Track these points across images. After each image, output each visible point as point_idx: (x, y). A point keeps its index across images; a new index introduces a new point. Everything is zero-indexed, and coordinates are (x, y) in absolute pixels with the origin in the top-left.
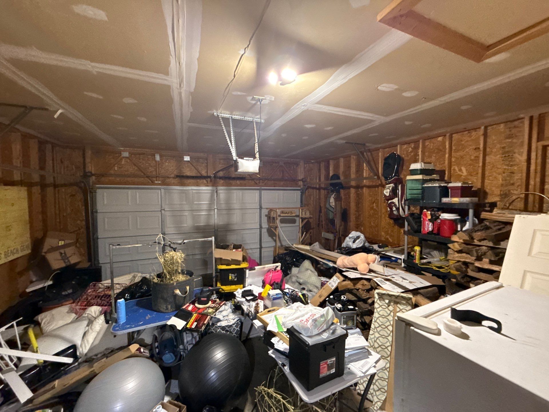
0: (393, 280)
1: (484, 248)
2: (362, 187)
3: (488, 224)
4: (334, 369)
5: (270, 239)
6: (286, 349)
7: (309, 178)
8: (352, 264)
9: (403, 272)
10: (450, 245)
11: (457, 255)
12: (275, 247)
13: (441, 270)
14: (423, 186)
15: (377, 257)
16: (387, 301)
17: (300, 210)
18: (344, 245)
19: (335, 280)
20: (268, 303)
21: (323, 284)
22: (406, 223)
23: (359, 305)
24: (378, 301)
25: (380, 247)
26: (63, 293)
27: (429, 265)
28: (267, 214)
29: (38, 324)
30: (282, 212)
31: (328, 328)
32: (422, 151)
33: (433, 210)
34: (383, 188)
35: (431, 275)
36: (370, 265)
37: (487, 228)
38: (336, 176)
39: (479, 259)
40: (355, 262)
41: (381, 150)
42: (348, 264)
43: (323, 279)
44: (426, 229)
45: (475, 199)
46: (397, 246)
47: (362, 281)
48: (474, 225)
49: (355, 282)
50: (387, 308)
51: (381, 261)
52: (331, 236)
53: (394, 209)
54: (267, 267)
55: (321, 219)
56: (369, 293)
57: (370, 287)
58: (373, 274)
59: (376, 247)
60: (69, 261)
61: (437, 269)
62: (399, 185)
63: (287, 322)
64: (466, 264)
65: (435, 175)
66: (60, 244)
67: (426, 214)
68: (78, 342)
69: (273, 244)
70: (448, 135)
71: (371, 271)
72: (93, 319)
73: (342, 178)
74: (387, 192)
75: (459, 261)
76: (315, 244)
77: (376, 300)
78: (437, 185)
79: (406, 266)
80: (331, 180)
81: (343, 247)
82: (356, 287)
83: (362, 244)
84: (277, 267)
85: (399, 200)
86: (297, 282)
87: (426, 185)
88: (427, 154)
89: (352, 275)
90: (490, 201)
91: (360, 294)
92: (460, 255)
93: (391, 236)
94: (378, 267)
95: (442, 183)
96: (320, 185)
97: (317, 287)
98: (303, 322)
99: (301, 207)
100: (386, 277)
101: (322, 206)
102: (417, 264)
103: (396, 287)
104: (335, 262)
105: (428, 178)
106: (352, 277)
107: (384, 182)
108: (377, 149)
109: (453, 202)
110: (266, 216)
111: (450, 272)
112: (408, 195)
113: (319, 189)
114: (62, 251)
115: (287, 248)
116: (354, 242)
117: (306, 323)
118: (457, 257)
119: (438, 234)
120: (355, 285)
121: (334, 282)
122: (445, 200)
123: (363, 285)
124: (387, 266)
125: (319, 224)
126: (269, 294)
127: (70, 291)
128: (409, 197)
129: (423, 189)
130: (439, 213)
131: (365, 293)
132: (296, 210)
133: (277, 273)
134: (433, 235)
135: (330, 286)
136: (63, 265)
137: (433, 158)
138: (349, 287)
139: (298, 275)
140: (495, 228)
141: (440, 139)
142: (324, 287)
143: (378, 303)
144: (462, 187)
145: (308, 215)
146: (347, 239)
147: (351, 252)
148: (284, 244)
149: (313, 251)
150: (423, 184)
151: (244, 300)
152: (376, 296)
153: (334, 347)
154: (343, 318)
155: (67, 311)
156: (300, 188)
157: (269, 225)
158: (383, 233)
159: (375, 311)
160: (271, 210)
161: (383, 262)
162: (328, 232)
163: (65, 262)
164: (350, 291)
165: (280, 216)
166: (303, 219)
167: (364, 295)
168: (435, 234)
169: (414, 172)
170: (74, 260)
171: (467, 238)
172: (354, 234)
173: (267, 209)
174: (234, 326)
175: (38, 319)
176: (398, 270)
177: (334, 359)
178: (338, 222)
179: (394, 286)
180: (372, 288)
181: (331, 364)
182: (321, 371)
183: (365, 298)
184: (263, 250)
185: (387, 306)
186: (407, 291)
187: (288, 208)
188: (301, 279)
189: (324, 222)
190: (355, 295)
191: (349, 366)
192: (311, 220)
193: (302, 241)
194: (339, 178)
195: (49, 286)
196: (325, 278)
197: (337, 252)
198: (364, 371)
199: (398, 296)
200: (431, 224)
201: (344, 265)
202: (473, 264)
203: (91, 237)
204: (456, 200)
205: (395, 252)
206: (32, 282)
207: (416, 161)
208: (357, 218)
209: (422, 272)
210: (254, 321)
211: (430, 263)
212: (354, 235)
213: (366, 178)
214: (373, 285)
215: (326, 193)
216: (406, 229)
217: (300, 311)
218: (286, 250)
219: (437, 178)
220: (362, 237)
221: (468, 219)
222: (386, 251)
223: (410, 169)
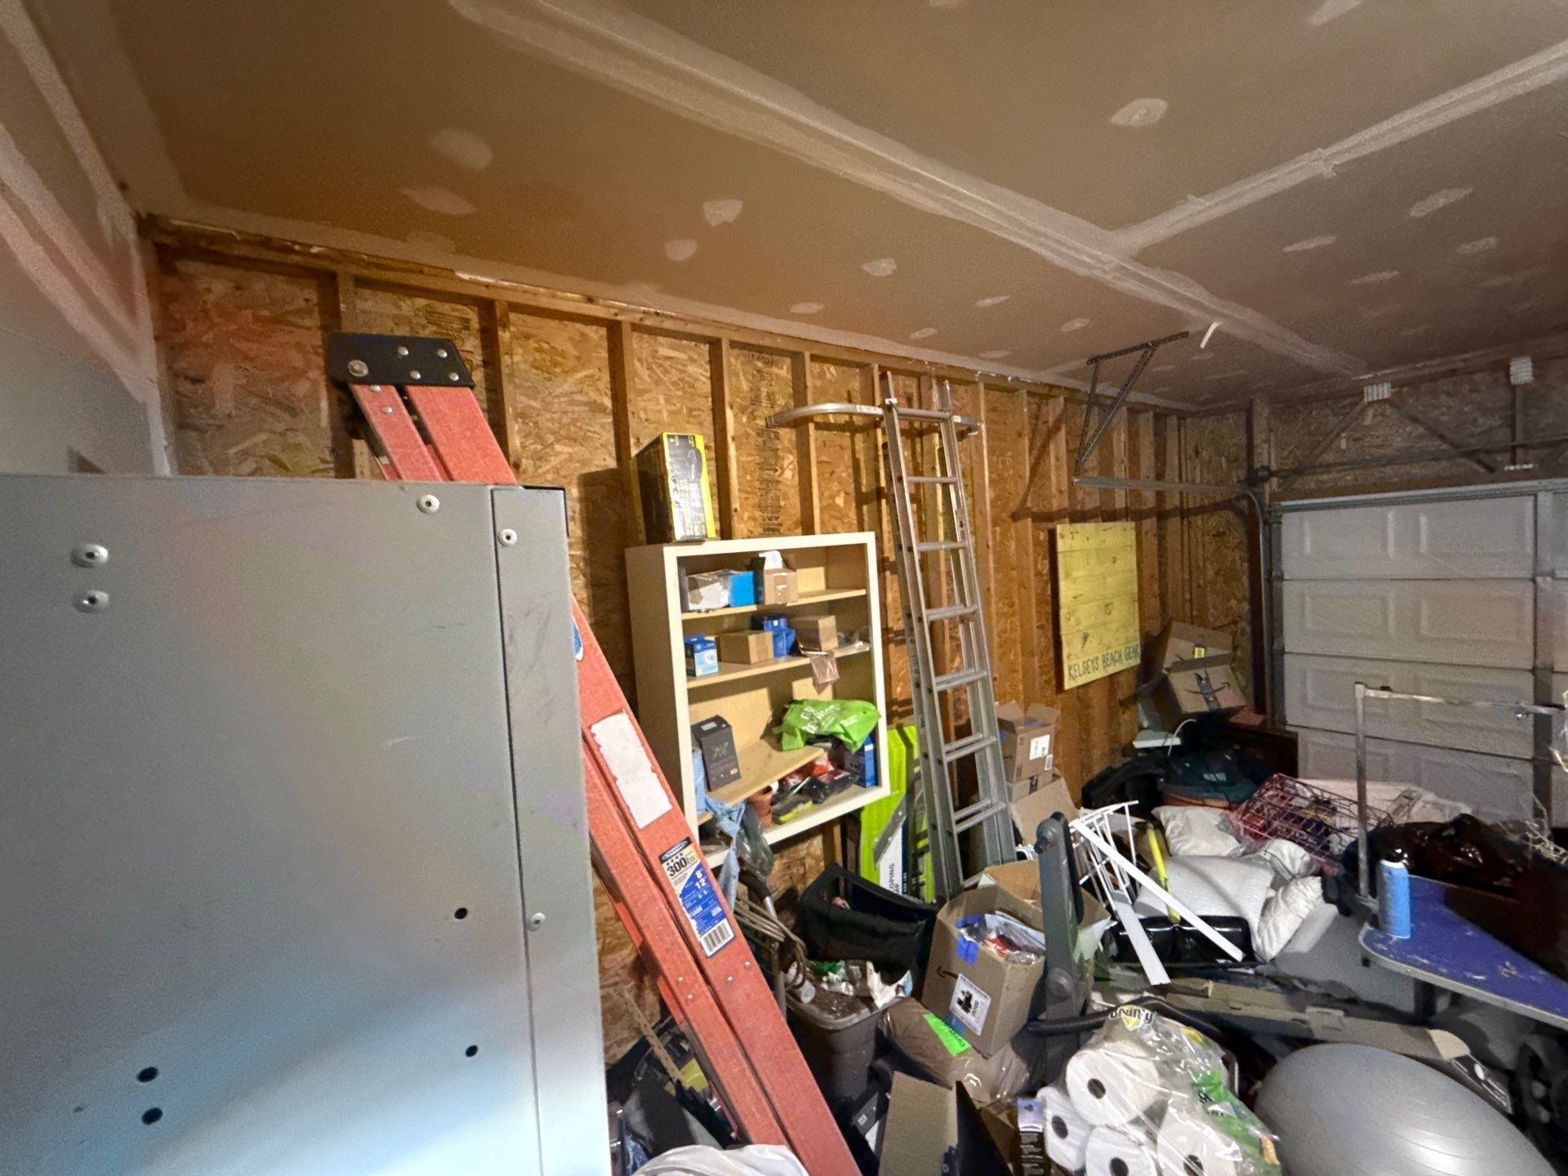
26: (1206, 776)
60: (1215, 699)
66: (1196, 656)
68: (1253, 916)
72: (1287, 876)
114: (1201, 672)
127: (1222, 777)
136: (1204, 708)
155: (1216, 823)
163: (1208, 701)
175: (1159, 814)
195: (1175, 747)
203: (1266, 649)
206: (1143, 728)
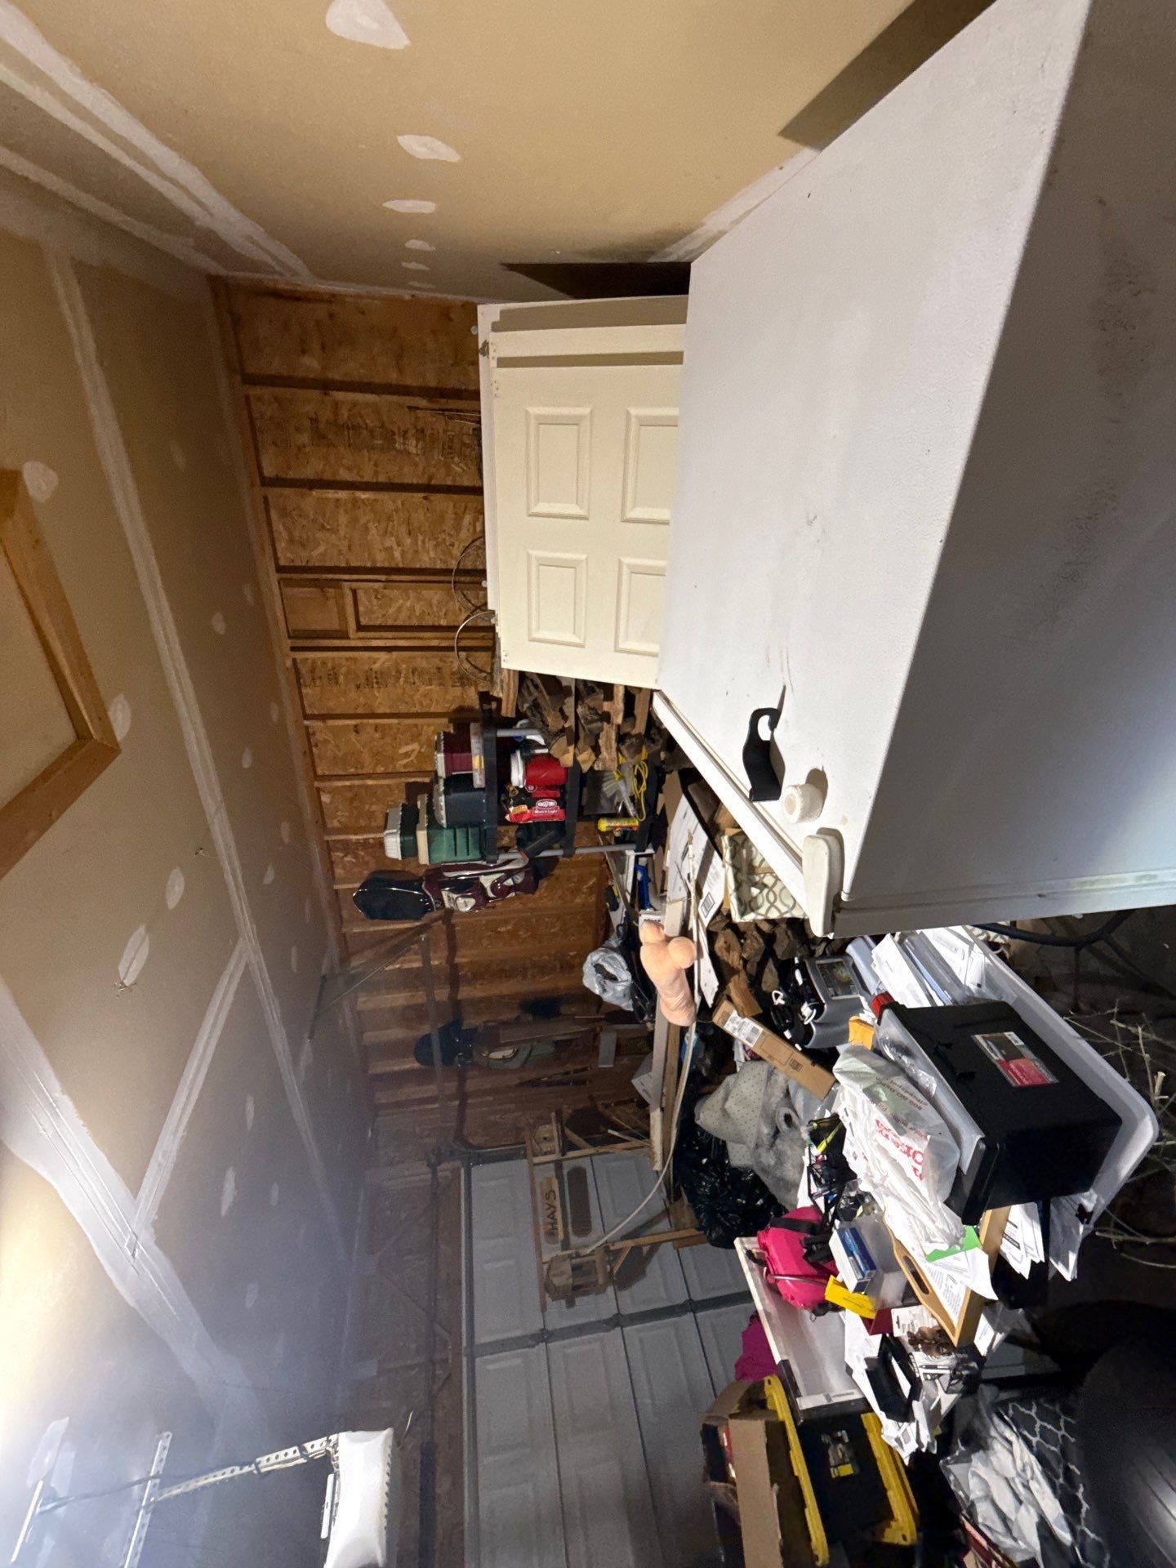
0: (694, 877)
1: (580, 710)
2: (454, 967)
3: (526, 706)
4: (1007, 1035)
7: (426, 1140)
8: (677, 983)
9: (669, 853)
10: (585, 768)
11: (604, 754)
12: (678, 1243)
13: (645, 776)
14: (445, 826)
15: (644, 916)
16: (755, 890)
17: (536, 1160)
18: (627, 1005)
19: (737, 1026)
21: (755, 1056)
22: (545, 854)
23: (783, 953)
24: (762, 911)
25: (615, 907)
27: (639, 800)
28: (563, 1302)
30: (552, 1234)
32: (355, 834)
33: (505, 802)
34: (455, 913)
35: (661, 796)
36: (671, 935)
37: (536, 705)
38: (421, 1048)
39: (606, 717)
40: (671, 976)
41: (344, 930)
42: (681, 994)
43: (740, 1057)
44: (553, 812)
45: (473, 727)
46: (606, 870)
47: (719, 954)
48: (531, 727)
49: (726, 972)
50: (771, 889)
51: (651, 906)
52: (608, 1043)
53: (509, 882)
54: (762, 1300)
55: (559, 1078)
56: (744, 933)
57: (729, 931)
58: (693, 924)
59: (618, 917)
61: (644, 784)
62: (444, 877)
64: (621, 738)
65: (419, 803)
67: (516, 815)
70: (316, 784)
71: (685, 932)
73: (426, 1029)
74: (465, 904)
75: (618, 750)
76: (640, 1090)
77: (761, 918)
78: (442, 798)
79: (651, 846)
80: (433, 1064)
81: (634, 1006)
82: (740, 967)
83: (615, 955)
84: (749, 1255)
85: (485, 874)
86: (772, 1145)
87: (444, 822)
88: (362, 823)
89: (708, 982)
90: (478, 702)
91: (756, 955)
92: (603, 749)
93: (582, 881)
94: (672, 913)
95: (438, 790)
96: (450, 1098)
97: (770, 1074)
99: (525, 1156)
100: (693, 894)
101: (517, 1082)
102: (642, 823)
103: (711, 870)
104: (683, 1031)
105: (426, 816)
106: (716, 981)
107: (435, 914)
108: (343, 939)
109: (483, 766)
110: (571, 1303)
111: (647, 763)
112: (470, 857)
113: (463, 1096)
115: (673, 1195)
116: (614, 979)
118: (609, 754)
119: (562, 788)
120: (734, 971)
121: (741, 1027)
122: (479, 781)
123: (728, 949)
124: (663, 891)
128: (475, 854)
129: (452, 825)
130: (511, 789)
131: (748, 941)
132: (539, 1179)
133: (772, 1252)
134: (567, 797)
135: (756, 1038)
137: (374, 808)
138: (744, 986)
139: (752, 1145)
140: (536, 694)
141: (325, 798)
142: (762, 1053)
143: (767, 911)
144: (445, 751)
145: (551, 1130)
146: (608, 997)
147: (643, 987)
148: (659, 1208)
149: (663, 1097)
150: (441, 827)
152: (749, 917)
153: (948, 1046)
154: (836, 995)
156: (462, 1171)
157: (606, 1284)
158: (579, 901)
159: (788, 915)
160: (547, 1288)
161: (653, 901)
162: (596, 1050)
164: (755, 982)
165: (566, 1245)
166: (567, 1146)
167: (755, 945)
168: (563, 794)
169: (409, 849)
171: (563, 740)
172: (591, 981)
173: (544, 1308)
176: (667, 865)
177: (978, 1038)
178: (561, 1030)
179: (709, 875)
180: (732, 927)
181: (999, 1049)
182: (1038, 1080)
183: (761, 940)
185: (766, 890)
186: (713, 846)
187: (535, 1210)
189: (568, 1068)
190: (761, 966)
192: (568, 1114)
193: (640, 1139)
194: (426, 1040)
196: (736, 1053)
197: (653, 1022)
198: (967, 948)
199: (733, 865)
200: (540, 804)
201: (686, 1004)
202: (619, 727)
204: (477, 762)
205: (622, 872)
207: (381, 844)
208: (543, 970)
209: (659, 813)
210: (983, 1351)
212: (594, 979)
213: (426, 960)
214: (723, 924)
215: (476, 1073)
216: (559, 853)
219: (426, 798)
220: (594, 957)
221: (520, 737)
223: (400, 858)
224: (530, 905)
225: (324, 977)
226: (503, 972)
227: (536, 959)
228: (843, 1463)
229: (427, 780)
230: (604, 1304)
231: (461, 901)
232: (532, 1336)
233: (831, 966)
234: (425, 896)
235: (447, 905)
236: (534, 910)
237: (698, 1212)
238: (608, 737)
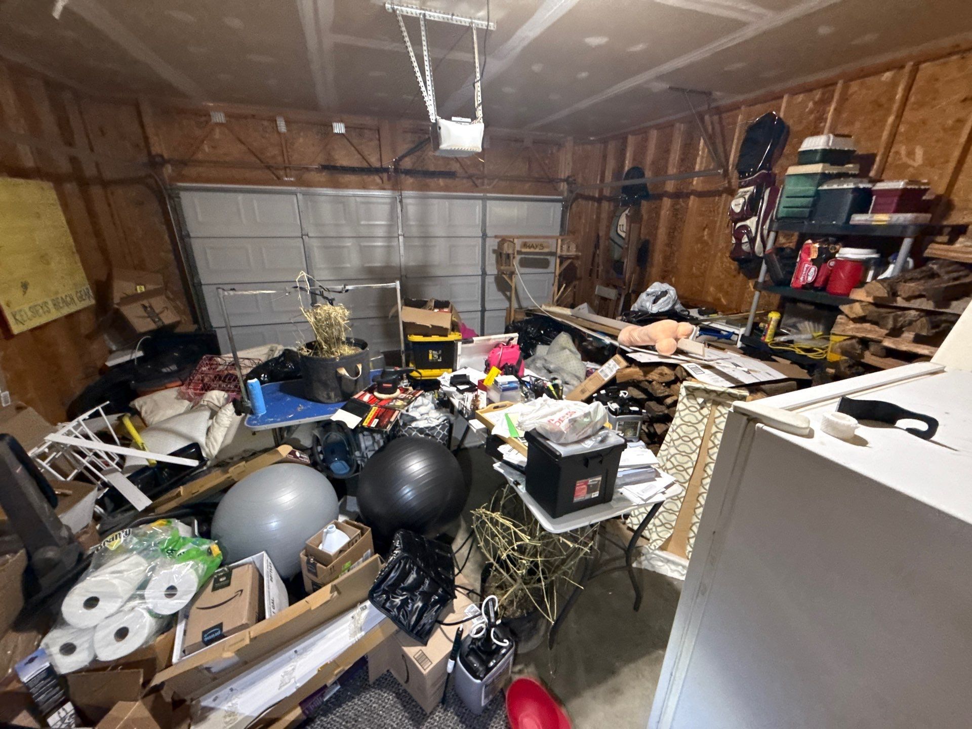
0: (717, 367)
1: (913, 313)
2: (688, 196)
3: (935, 267)
4: (598, 492)
5: (500, 296)
6: (521, 462)
7: (580, 176)
8: (647, 339)
9: (738, 356)
10: (845, 308)
11: (852, 325)
12: (509, 310)
13: (810, 355)
14: (820, 188)
15: (696, 329)
16: (700, 400)
17: (559, 241)
18: (635, 307)
19: (611, 366)
20: (494, 395)
21: (589, 373)
22: (764, 267)
23: (649, 406)
24: (685, 401)
25: (701, 313)
26: (164, 370)
27: (788, 346)
28: (496, 248)
29: (135, 413)
30: (525, 245)
31: (595, 434)
32: (835, 109)
33: (827, 240)
34: (730, 197)
35: (788, 362)
36: (679, 342)
37: (933, 275)
38: (637, 171)
39: (895, 332)
40: (653, 336)
41: (743, 108)
42: (638, 339)
43: (591, 365)
44: (802, 279)
45: (925, 217)
46: (734, 313)
47: (660, 368)
48: (904, 269)
49: (645, 369)
50: (698, 411)
51: (700, 335)
52: (611, 293)
53: (745, 239)
54: (494, 339)
55: (596, 259)
56: (669, 387)
57: (673, 378)
58: (681, 357)
59: (694, 313)
60: (160, 319)
61: (803, 353)
62: (766, 188)
63: (525, 421)
64: (865, 343)
65: (851, 166)
66: (139, 291)
67: (809, 249)
68: (201, 439)
69: (507, 305)
70: (909, 65)
71: (679, 352)
72: (217, 409)
73: (648, 174)
74: (737, 205)
75: (852, 337)
76: (581, 307)
77: (680, 399)
78: (851, 186)
79: (744, 346)
80: (625, 179)
81: (634, 312)
82: (647, 378)
83: (670, 306)
84: (512, 339)
85: (758, 222)
86: (545, 368)
87: (825, 187)
88: (844, 115)
89: (643, 357)
90: (955, 223)
91: (653, 389)
92: (858, 325)
93: (726, 294)
94: (695, 346)
95: (861, 182)
96: (601, 191)
97: (578, 378)
98: (553, 422)
99: (561, 235)
100: (706, 363)
101: (601, 234)
102: (766, 344)
103: (721, 379)
104: (615, 337)
105: (835, 172)
106: (642, 361)
107: (735, 181)
108: (736, 107)
109: (874, 223)
110: (494, 251)
111: (825, 358)
112: (781, 208)
113: (599, 200)
114: (146, 303)
115: (529, 313)
116: (655, 302)
117: (558, 424)
118: (852, 329)
119: (823, 289)
120: (646, 374)
121: (611, 368)
122: (858, 219)
123: (661, 374)
124: (709, 345)
125: (591, 270)
126: (496, 382)
127: (174, 368)
128: (782, 212)
129: (818, 193)
130: (837, 247)
131: (662, 388)
132: (550, 241)
133: (511, 350)
134: (812, 291)
135: (602, 375)
136: (152, 326)
137: (858, 125)
138: (636, 377)
139: (546, 358)
140: (946, 277)
141: (887, 76)
142: (591, 377)
143: (684, 404)
144: (904, 191)
145: (573, 252)
146: (643, 296)
147: (645, 319)
148: (525, 304)
149: (578, 318)
150: (820, 184)
151: (453, 389)
152: (683, 392)
153: (601, 462)
154: (619, 425)
155: (175, 396)
156: (561, 197)
157: (499, 270)
158: (712, 289)
159: (677, 414)
160: (503, 240)
161: (704, 337)
162: (608, 285)
163: (155, 322)
164: (636, 384)
165: (519, 253)
166: (562, 259)
167: (660, 391)
168: (816, 289)
169: (808, 157)
170: (169, 318)
171: (883, 292)
172: (656, 287)
173: (496, 237)
174: (438, 428)
175: (134, 405)
176: (729, 353)
177: (600, 478)
178: (629, 264)
179: (717, 376)
180: (678, 380)
181: (593, 485)
182: (576, 494)
183: (661, 395)
184: (487, 314)
185: (699, 407)
186: (740, 385)
187: (536, 237)
188: (551, 363)
189: (601, 268)
190: (645, 391)
191: (621, 490)
192: (578, 263)
193: (557, 301)
194: (642, 175)
195: (139, 359)
196: (593, 364)
197: (622, 320)
198: (645, 498)
199: (723, 393)
200: (813, 269)
201: (631, 342)
202: (880, 342)
203: (190, 283)
204: (883, 218)
205: (729, 323)
206: (111, 352)
207: (816, 132)
208: (667, 258)
209: (774, 357)
210: (471, 422)
211: (791, 342)
212: (657, 289)
213: (698, 174)
214: (679, 375)
215: (612, 208)
216: (761, 279)
217: (549, 406)
218: (527, 315)
219: (853, 172)
220: (672, 292)
221: (895, 258)
222: (712, 321)
223: (800, 150)
224: (719, 254)
225: (710, 94)
226: (674, 230)
227: (677, 254)
228: (433, 356)
229: (872, 174)
230: (492, 270)
231: (741, 201)
232: (485, 230)
233: (635, 428)
234: (754, 173)
235: (742, 190)
236: (715, 256)
237: (521, 322)
238: (869, 331)
